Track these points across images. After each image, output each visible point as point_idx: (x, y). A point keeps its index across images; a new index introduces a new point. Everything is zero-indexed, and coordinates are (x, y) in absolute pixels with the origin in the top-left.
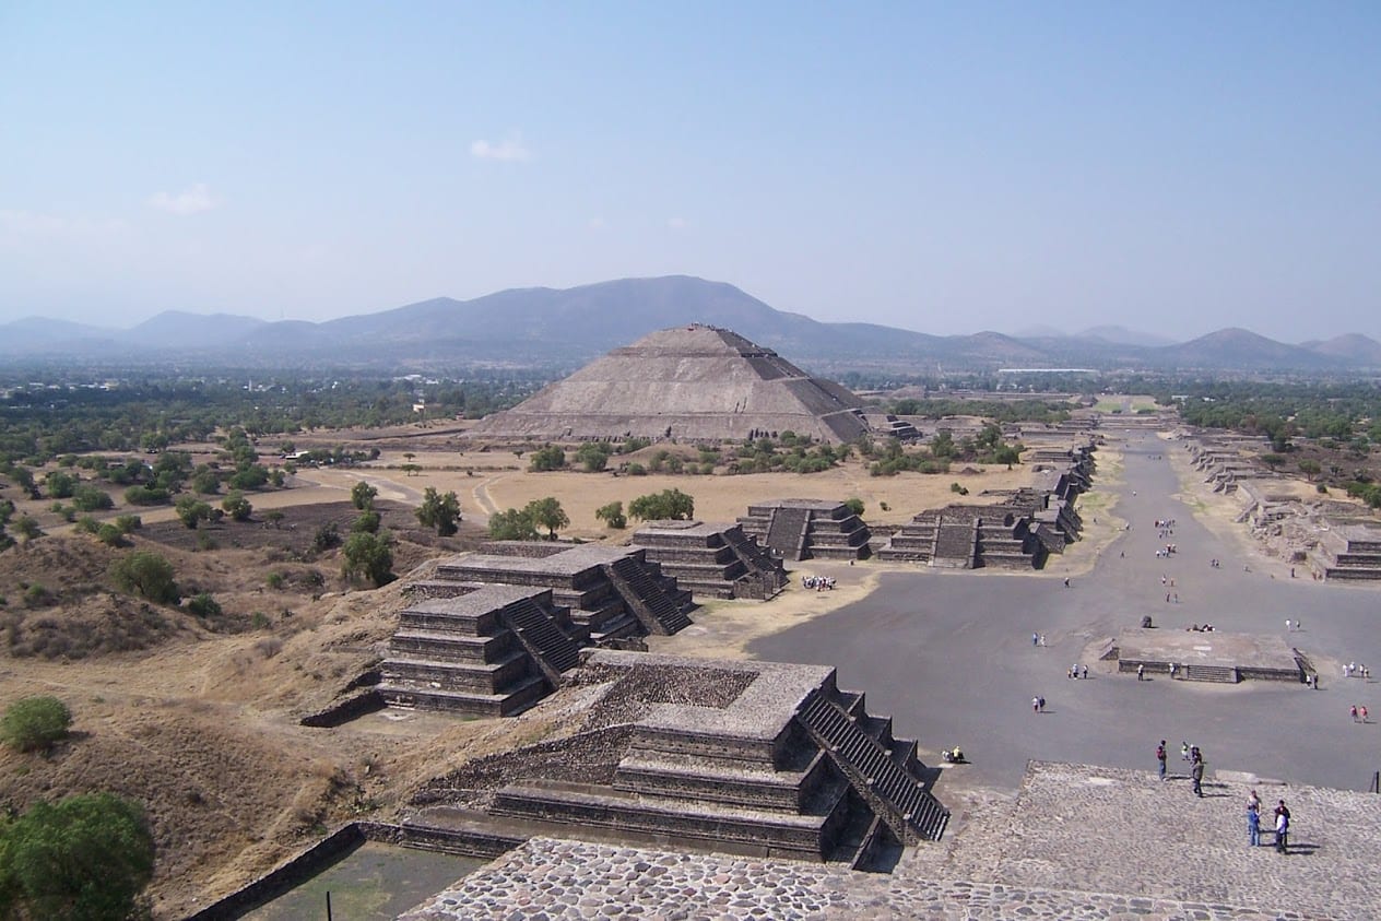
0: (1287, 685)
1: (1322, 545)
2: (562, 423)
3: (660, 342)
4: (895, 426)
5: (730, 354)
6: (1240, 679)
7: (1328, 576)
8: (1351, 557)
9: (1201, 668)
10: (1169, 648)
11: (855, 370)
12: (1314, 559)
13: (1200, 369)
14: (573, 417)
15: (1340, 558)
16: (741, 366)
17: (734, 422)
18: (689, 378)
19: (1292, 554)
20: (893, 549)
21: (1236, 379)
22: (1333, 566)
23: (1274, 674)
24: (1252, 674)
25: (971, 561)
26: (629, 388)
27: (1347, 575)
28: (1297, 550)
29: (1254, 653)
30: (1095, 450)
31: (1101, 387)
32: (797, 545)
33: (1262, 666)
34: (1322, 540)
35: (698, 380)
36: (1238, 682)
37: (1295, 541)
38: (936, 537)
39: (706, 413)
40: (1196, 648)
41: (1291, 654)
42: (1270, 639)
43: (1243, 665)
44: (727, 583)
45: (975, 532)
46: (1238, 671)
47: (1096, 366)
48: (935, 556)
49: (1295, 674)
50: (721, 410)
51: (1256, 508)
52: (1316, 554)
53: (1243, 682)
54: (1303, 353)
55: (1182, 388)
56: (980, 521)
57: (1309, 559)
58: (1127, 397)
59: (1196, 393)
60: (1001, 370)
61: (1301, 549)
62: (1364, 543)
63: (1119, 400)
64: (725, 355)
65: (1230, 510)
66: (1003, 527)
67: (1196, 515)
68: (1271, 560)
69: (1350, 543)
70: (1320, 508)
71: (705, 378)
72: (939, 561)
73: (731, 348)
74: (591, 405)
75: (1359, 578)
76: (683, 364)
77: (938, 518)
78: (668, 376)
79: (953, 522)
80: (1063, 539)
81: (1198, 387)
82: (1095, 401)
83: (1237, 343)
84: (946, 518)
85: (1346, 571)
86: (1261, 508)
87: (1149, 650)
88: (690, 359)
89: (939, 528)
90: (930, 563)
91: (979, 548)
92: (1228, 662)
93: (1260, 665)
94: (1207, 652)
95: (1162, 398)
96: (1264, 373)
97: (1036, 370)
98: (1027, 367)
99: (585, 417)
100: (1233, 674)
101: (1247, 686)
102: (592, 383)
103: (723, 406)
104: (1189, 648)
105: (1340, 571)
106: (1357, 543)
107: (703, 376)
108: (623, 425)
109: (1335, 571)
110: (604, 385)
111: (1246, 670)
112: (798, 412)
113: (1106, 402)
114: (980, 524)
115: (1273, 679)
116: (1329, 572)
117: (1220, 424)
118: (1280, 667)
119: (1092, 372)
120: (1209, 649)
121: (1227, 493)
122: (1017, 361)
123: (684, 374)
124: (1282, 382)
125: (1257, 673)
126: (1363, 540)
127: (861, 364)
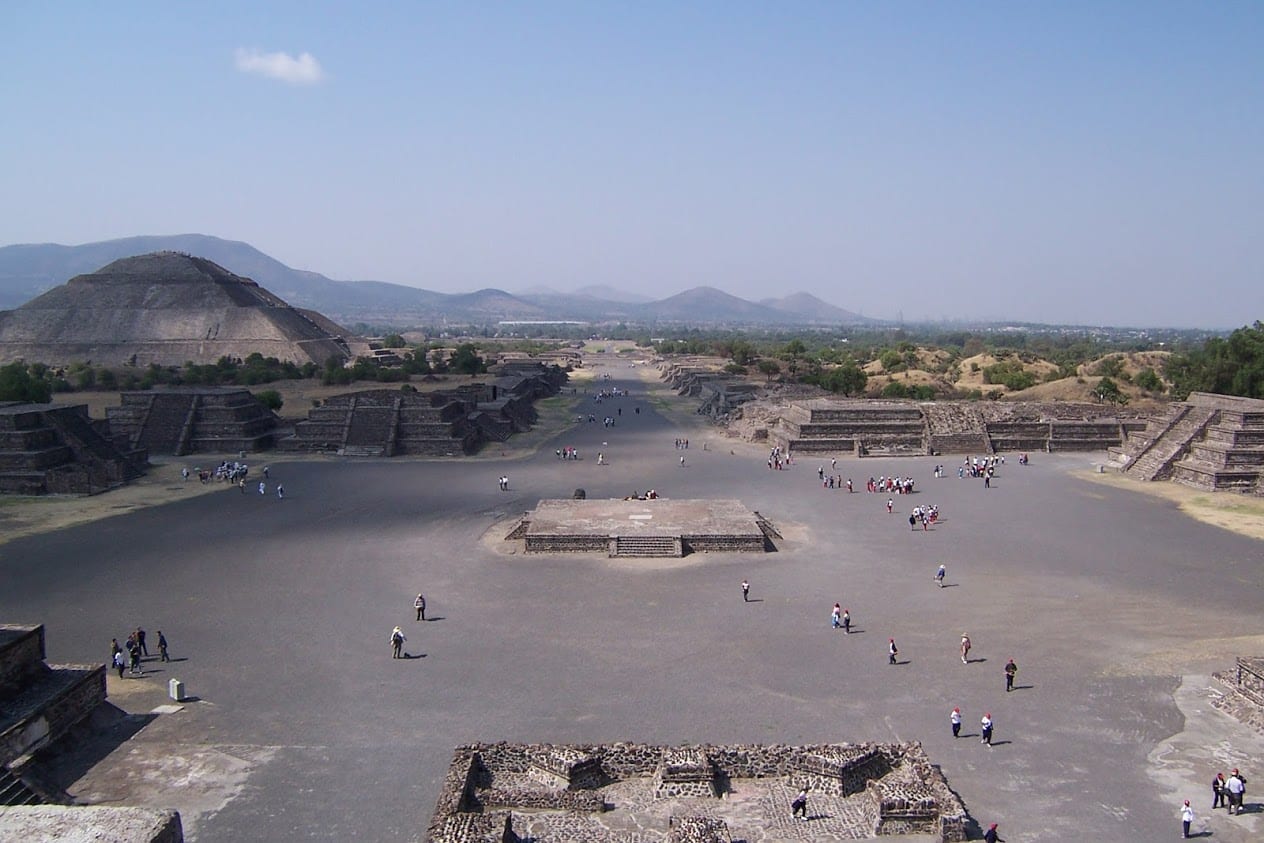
0: (747, 555)
1: (784, 420)
2: (12, 353)
3: (128, 269)
4: (377, 353)
5: (205, 280)
6: (687, 550)
7: (790, 449)
8: (815, 427)
9: (638, 539)
10: (596, 518)
11: (365, 322)
12: (775, 435)
13: (677, 321)
14: (27, 346)
15: (804, 428)
16: (214, 293)
17: (204, 347)
18: (158, 304)
19: (754, 432)
20: (298, 438)
21: (706, 329)
22: (796, 438)
23: (731, 542)
24: (702, 544)
25: (389, 448)
26: (91, 316)
27: (811, 446)
28: (758, 428)
29: (706, 519)
30: (571, 371)
31: (591, 334)
32: (178, 436)
33: (716, 533)
34: (783, 416)
35: (169, 306)
36: (683, 556)
37: (756, 420)
38: (348, 421)
39: (174, 340)
40: (631, 517)
41: (752, 518)
42: (725, 504)
43: (691, 533)
44: (38, 474)
45: (395, 414)
46: (684, 540)
47: (586, 318)
48: (347, 443)
49: (758, 540)
50: (191, 337)
51: (717, 399)
52: (779, 429)
53: (691, 556)
54: (762, 308)
55: (659, 334)
56: (402, 402)
57: (771, 437)
58: (612, 341)
59: (672, 337)
60: (501, 323)
61: (763, 426)
62: (826, 412)
63: (605, 344)
64: (198, 281)
65: (693, 406)
66: (429, 408)
67: (658, 410)
68: (731, 440)
69: (813, 411)
70: (780, 390)
71: (175, 305)
72: (351, 449)
73: (204, 275)
74: (48, 333)
75: (823, 450)
76: (152, 291)
77: (353, 400)
78: (136, 303)
79: (371, 404)
80: (508, 428)
81: (674, 333)
82: (583, 345)
83: (707, 298)
84: (362, 399)
85: (809, 442)
86: (722, 397)
87: (569, 522)
88: (160, 286)
89: (354, 410)
90: (341, 452)
91: (400, 433)
92: (674, 530)
93: (714, 532)
94: (646, 521)
95: (642, 341)
96: (731, 324)
97: (532, 322)
98: (525, 320)
99: (40, 346)
100: (678, 545)
101: (695, 559)
102: (49, 311)
103: (193, 334)
104: (625, 517)
105: (804, 442)
106: (819, 412)
107: (174, 302)
108: (83, 355)
109: (798, 442)
110: (63, 313)
111: (696, 539)
112: (273, 338)
113: (591, 345)
114: (402, 404)
115: (730, 549)
116: (792, 444)
117: (689, 350)
118: (737, 533)
119: (582, 324)
120: (650, 517)
121: (690, 395)
122: (517, 315)
123: (155, 300)
124: (745, 330)
125: (708, 542)
126: (826, 409)
127: (372, 318)
